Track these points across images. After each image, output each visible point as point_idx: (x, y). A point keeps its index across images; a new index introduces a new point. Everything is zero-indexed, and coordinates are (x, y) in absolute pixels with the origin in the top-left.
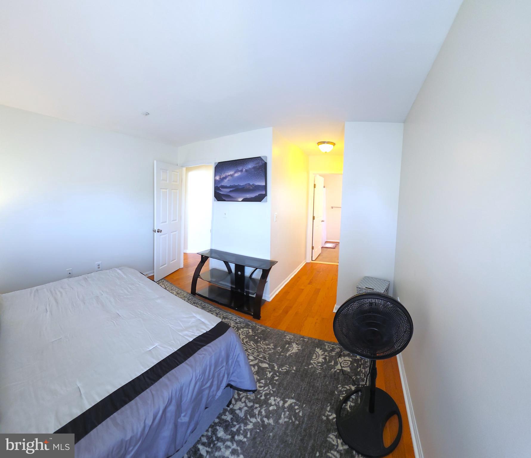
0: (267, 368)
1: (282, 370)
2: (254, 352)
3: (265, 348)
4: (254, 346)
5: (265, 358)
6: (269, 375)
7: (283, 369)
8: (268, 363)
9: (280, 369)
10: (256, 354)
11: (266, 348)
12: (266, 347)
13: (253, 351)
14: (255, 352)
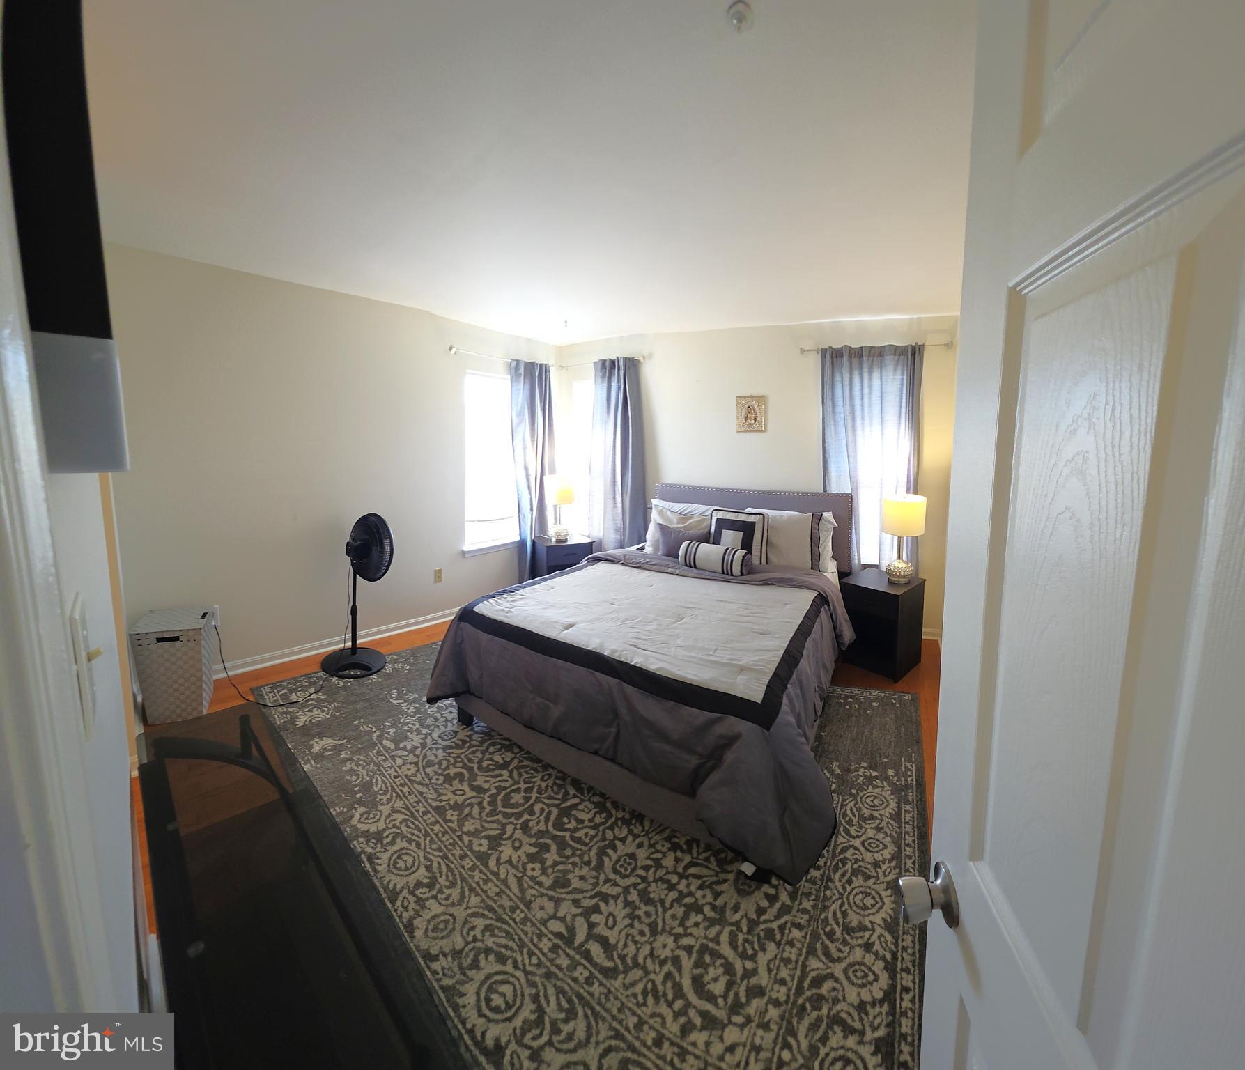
0: (387, 739)
1: (372, 728)
2: (387, 769)
3: (363, 768)
4: (377, 780)
5: (379, 752)
6: (392, 731)
7: (369, 729)
8: (381, 744)
9: (374, 730)
10: (386, 764)
11: (360, 767)
12: (360, 769)
13: (387, 771)
14: (384, 768)
